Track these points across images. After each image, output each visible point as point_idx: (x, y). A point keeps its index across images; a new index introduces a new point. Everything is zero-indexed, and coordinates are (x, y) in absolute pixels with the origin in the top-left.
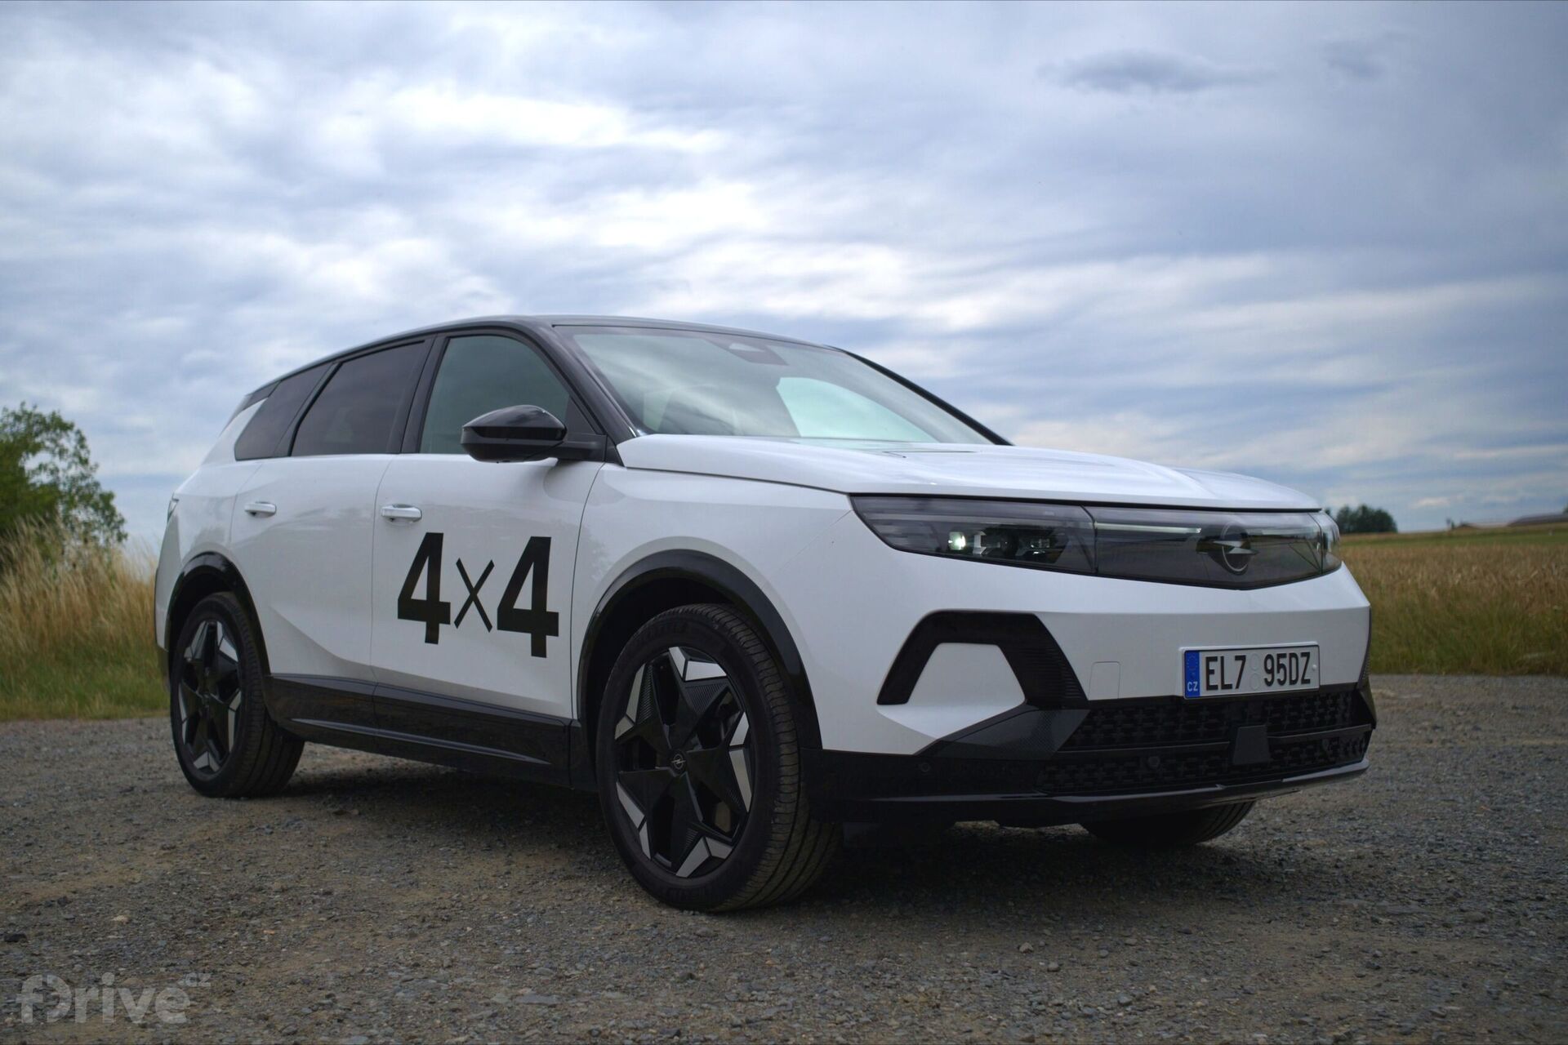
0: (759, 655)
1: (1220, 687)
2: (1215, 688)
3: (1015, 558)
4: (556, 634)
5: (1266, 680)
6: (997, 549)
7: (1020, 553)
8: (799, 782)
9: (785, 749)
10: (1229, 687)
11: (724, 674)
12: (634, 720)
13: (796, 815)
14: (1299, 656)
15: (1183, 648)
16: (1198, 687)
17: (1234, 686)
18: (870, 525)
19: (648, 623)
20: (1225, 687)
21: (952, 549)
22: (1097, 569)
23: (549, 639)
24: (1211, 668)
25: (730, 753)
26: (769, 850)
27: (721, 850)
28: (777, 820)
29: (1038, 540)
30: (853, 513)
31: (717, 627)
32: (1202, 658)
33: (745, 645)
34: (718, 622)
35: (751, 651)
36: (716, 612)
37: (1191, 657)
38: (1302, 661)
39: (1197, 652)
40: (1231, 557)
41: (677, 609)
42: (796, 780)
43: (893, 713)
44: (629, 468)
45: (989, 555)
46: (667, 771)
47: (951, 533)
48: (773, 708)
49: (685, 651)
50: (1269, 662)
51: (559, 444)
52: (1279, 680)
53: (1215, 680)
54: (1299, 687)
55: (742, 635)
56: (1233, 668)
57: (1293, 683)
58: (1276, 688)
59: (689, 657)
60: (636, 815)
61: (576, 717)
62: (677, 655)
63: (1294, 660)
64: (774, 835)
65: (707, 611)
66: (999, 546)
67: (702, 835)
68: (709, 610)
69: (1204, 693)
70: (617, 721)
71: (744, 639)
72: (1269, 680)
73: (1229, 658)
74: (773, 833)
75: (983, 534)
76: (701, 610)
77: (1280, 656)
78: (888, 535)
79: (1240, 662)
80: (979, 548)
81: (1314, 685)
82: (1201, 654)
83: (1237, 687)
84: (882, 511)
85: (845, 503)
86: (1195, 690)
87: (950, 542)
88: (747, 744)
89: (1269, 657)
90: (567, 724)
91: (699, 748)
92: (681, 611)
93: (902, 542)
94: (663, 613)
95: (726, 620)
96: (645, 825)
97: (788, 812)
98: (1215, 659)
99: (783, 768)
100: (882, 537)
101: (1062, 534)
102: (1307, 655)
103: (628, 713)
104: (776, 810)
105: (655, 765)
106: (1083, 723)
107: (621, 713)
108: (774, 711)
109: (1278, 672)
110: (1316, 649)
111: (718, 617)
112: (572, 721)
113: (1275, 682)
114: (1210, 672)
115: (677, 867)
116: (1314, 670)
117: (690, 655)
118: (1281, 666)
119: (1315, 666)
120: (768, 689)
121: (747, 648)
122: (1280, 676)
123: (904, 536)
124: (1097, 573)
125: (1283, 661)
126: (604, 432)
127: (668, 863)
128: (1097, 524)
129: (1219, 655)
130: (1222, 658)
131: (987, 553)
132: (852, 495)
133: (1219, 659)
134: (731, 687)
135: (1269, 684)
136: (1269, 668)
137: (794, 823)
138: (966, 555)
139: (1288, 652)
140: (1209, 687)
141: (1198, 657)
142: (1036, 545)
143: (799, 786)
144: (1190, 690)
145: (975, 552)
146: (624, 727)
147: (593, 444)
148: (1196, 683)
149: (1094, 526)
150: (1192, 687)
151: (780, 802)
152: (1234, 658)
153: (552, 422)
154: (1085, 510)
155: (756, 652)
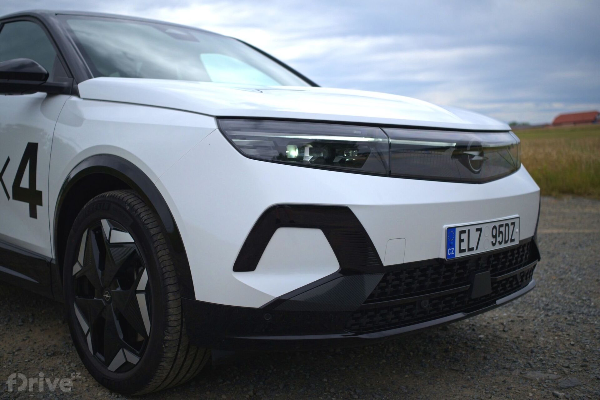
0: (155, 229)
1: (467, 250)
2: (464, 251)
3: (333, 164)
4: (41, 204)
5: (492, 242)
6: (321, 158)
7: (337, 159)
8: (182, 318)
9: (171, 297)
10: (472, 249)
11: (133, 241)
12: (82, 265)
13: (180, 341)
14: (510, 224)
15: (446, 226)
16: (454, 252)
17: (475, 249)
18: (229, 139)
19: (89, 202)
20: (470, 249)
21: (288, 157)
22: (390, 172)
23: (38, 207)
24: (462, 238)
25: (137, 295)
26: (162, 364)
27: (134, 359)
28: (167, 345)
29: (349, 151)
30: (218, 131)
31: (128, 208)
32: (457, 231)
33: (146, 222)
34: (129, 205)
35: (149, 226)
36: (129, 197)
37: (451, 232)
38: (511, 227)
39: (454, 228)
40: (473, 162)
41: (106, 193)
42: (179, 317)
43: (244, 278)
44: (84, 99)
45: (315, 162)
46: (100, 300)
47: (289, 146)
48: (163, 267)
49: (111, 222)
50: (494, 230)
51: (43, 83)
52: (499, 241)
53: (464, 246)
54: (509, 244)
55: (144, 215)
56: (474, 235)
57: (506, 242)
58: (498, 247)
59: (113, 227)
60: (85, 327)
61: (54, 257)
62: (105, 223)
63: (507, 228)
64: (165, 354)
65: (123, 196)
66: (322, 155)
67: (123, 346)
68: (125, 195)
69: (458, 255)
70: (73, 264)
71: (145, 217)
72: (494, 242)
73: (473, 230)
74: (164, 353)
75: (311, 146)
76: (119, 195)
77: (501, 226)
78: (243, 147)
79: (479, 232)
80: (308, 157)
81: (516, 243)
82: (457, 229)
83: (477, 249)
84: (238, 129)
85: (212, 124)
86: (452, 253)
87: (287, 152)
88: (147, 291)
89: (495, 227)
90: (49, 261)
91: (119, 289)
92: (107, 196)
93: (252, 152)
94: (97, 196)
95: (135, 203)
96: (89, 334)
97: (174, 339)
98: (464, 232)
99: (170, 310)
100: (238, 148)
101: (367, 147)
102: (513, 224)
103: (79, 259)
104: (166, 338)
105: (94, 297)
106: (381, 282)
107: (75, 260)
108: (164, 270)
109: (499, 236)
110: (518, 219)
111: (129, 201)
112: (52, 259)
113: (497, 243)
114: (461, 241)
115: (108, 363)
116: (517, 232)
117: (113, 225)
118: (501, 232)
119: (517, 230)
120: (160, 254)
121: (148, 224)
122: (499, 239)
123: (255, 147)
124: (390, 175)
125: (502, 229)
126: (73, 77)
127: (103, 359)
128: (390, 140)
129: (466, 229)
130: (469, 231)
131: (313, 160)
132: (218, 118)
133: (467, 232)
134: (137, 250)
135: (494, 244)
136: (494, 234)
137: (179, 346)
138: (299, 162)
139: (504, 223)
140: (461, 251)
141: (455, 232)
142: (348, 154)
143: (182, 321)
144: (449, 254)
145: (305, 159)
146: (77, 268)
147: (66, 84)
148: (453, 249)
149: (389, 141)
150: (450, 252)
151: (168, 332)
152: (475, 230)
153: (40, 69)
154: (382, 130)
155: (153, 227)
